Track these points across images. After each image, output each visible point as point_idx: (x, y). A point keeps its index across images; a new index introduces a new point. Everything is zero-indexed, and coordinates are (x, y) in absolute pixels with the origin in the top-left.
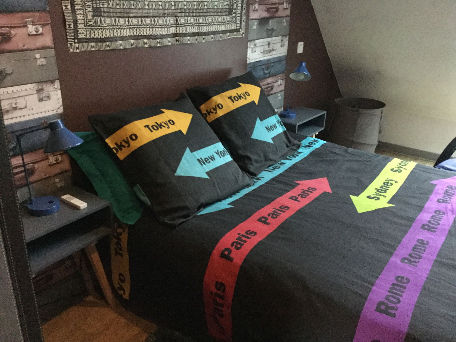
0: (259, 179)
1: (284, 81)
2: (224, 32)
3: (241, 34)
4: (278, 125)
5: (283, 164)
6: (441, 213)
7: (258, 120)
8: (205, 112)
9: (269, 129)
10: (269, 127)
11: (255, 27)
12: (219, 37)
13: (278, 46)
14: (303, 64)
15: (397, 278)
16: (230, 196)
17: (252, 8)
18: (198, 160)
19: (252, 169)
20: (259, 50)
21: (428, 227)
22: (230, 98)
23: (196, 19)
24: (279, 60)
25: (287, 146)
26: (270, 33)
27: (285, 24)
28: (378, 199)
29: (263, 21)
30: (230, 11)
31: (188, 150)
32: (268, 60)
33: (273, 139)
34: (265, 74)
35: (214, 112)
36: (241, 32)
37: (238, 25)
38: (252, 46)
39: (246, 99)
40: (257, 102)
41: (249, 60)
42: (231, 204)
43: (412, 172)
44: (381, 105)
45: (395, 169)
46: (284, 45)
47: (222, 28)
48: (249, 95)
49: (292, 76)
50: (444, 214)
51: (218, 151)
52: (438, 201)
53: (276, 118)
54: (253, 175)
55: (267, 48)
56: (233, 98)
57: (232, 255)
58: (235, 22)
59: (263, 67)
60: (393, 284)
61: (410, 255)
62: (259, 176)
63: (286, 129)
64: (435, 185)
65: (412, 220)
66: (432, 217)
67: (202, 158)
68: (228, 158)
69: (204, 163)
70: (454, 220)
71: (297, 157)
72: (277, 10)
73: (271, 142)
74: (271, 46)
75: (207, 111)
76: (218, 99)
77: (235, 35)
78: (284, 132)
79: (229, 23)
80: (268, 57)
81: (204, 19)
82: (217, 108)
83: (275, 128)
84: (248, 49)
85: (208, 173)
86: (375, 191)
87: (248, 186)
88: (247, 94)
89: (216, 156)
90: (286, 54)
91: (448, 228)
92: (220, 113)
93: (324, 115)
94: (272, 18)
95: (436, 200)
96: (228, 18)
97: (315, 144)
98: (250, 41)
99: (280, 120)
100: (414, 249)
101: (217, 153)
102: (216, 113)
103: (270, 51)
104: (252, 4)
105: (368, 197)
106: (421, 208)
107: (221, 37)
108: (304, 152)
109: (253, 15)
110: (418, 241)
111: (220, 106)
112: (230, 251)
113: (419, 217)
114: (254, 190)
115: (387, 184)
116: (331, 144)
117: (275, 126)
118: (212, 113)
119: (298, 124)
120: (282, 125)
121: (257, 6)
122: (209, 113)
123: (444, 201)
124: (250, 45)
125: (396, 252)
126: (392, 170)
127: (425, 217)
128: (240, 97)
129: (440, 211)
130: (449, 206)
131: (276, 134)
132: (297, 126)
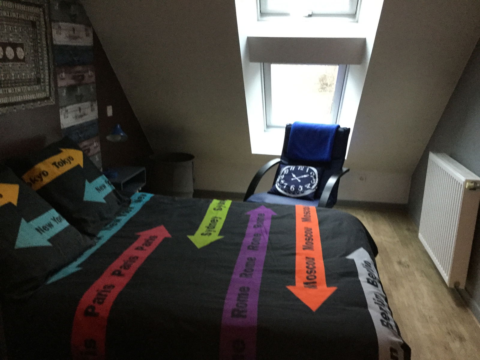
0: (99, 239)
1: (99, 143)
2: (34, 101)
3: (52, 102)
4: (106, 185)
5: (119, 221)
6: (259, 235)
7: (87, 183)
8: (29, 181)
9: (99, 189)
10: (99, 187)
11: (64, 94)
12: (30, 106)
13: (88, 111)
14: (117, 127)
15: (240, 290)
16: (75, 259)
17: (59, 77)
18: (36, 229)
19: (90, 230)
20: (71, 116)
21: (253, 247)
22: (54, 164)
23: (5, 91)
24: (91, 124)
25: (119, 204)
26: (80, 99)
27: (92, 90)
28: (210, 234)
29: (71, 89)
30: (38, 81)
31: (23, 221)
32: (81, 125)
33: (105, 198)
34: (80, 138)
35: (39, 179)
36: (52, 100)
37: (48, 93)
38: (64, 112)
39: (70, 163)
40: (82, 165)
41: (63, 125)
42: (79, 266)
43: (230, 209)
44: (190, 157)
45: (217, 208)
46: (94, 109)
47: (32, 97)
48: (73, 159)
49: (108, 138)
50: (260, 235)
51: (54, 218)
52: (255, 227)
53: (103, 178)
54: (93, 236)
55: (78, 113)
56: (57, 164)
57: (96, 311)
58: (45, 91)
59: (77, 131)
60: (239, 295)
61: (245, 270)
62: (98, 236)
63: (114, 188)
64: (249, 216)
65: (239, 244)
66: (253, 239)
67: (40, 227)
68: (65, 224)
69: (43, 231)
70: (269, 238)
71: (131, 213)
72: (83, 77)
73: (104, 201)
74: (82, 111)
75: (31, 179)
76: (41, 166)
77: (45, 103)
78: (114, 191)
79: (38, 91)
80: (81, 121)
81: (13, 89)
82: (43, 176)
83: (105, 188)
84: (61, 116)
85: (49, 240)
86: (206, 228)
87: (90, 247)
88: (70, 159)
89: (53, 223)
90: (97, 117)
91: (266, 245)
92: (46, 180)
93: (144, 171)
94: (80, 85)
95: (252, 226)
96: (37, 87)
97: (144, 198)
98: (62, 107)
99: (107, 180)
100: (247, 265)
101: (54, 219)
102: (42, 180)
103: (81, 116)
104: (59, 74)
105: (202, 234)
106: (243, 235)
107: (32, 106)
108: (136, 207)
109: (61, 83)
110: (248, 259)
111: (45, 174)
112: (93, 308)
113: (244, 241)
114: (98, 250)
115: (214, 221)
116: (158, 196)
117: (105, 187)
118: (37, 181)
119: (122, 182)
120: (110, 185)
121: (64, 75)
122: (34, 181)
123: (258, 226)
124: (62, 112)
125: (235, 271)
126: (214, 209)
127: (248, 240)
128: (64, 162)
129: (257, 235)
130: (263, 229)
131: (106, 194)
132: (122, 184)
